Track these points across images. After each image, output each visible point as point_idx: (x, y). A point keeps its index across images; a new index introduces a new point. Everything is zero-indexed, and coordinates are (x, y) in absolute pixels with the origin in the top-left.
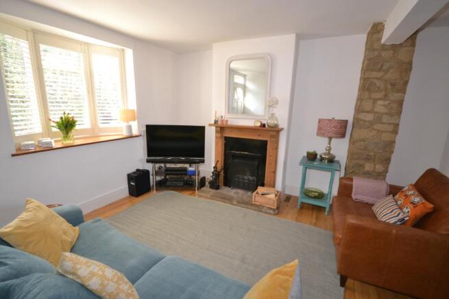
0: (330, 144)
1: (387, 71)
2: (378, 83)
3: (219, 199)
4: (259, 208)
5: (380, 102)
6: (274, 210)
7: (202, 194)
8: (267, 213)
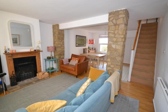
0: (51, 53)
1: (61, 35)
2: (60, 38)
3: (26, 86)
4: (44, 79)
5: (61, 42)
6: (48, 77)
7: (14, 90)
8: (47, 79)
